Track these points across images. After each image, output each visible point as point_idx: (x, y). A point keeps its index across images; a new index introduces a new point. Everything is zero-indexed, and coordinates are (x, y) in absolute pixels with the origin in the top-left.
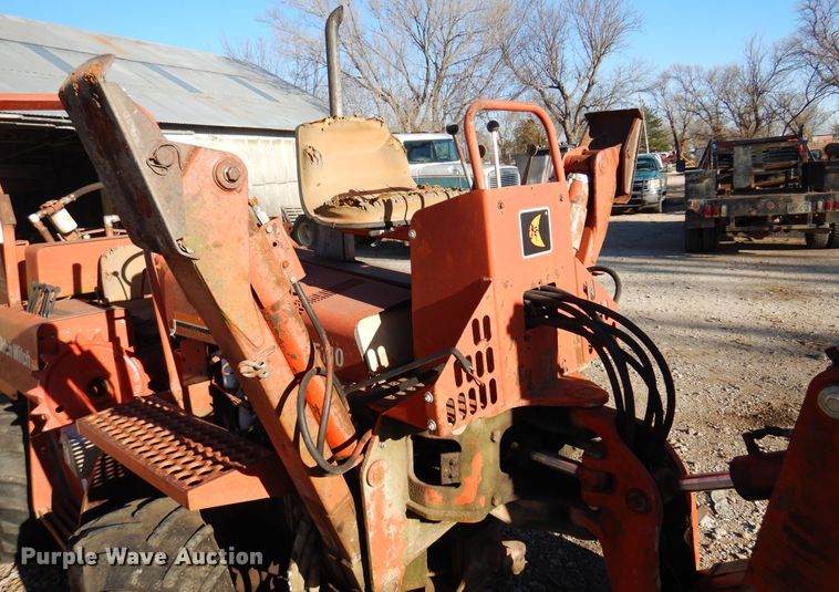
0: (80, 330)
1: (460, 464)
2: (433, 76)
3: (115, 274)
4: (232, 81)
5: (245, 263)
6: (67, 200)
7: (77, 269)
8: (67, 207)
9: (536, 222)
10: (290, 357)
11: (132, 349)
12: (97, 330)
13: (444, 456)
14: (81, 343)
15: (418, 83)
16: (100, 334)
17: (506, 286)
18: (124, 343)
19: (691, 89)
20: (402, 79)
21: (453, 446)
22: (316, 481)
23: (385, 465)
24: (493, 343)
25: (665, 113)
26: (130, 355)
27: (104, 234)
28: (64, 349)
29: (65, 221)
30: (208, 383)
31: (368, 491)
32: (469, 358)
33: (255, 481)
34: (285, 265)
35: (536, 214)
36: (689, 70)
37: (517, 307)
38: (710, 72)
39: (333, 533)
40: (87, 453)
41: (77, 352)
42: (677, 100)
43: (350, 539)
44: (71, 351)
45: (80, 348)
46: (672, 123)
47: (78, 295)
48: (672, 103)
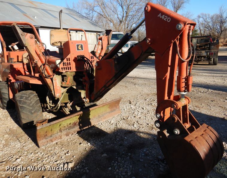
0: (18, 66)
1: (66, 79)
2: (125, 15)
3: (25, 58)
4: (67, 15)
5: (34, 48)
6: (16, 43)
7: (18, 57)
8: (17, 45)
9: (80, 46)
10: (42, 62)
11: (27, 70)
12: (21, 66)
13: (64, 77)
14: (18, 68)
15: (120, 17)
16: (21, 67)
17: (73, 54)
18: (26, 69)
19: (206, 21)
20: (116, 16)
21: (65, 76)
22: (46, 79)
23: (57, 78)
24: (70, 62)
25: (199, 28)
26: (27, 71)
27: (24, 50)
28: (14, 69)
29: (16, 47)
30: (39, 74)
31: (54, 82)
32: (66, 63)
33: (40, 82)
34: (41, 49)
35: (80, 45)
36: (206, 15)
37: (75, 58)
38: (212, 16)
39: (49, 87)
40: (18, 85)
41: (17, 70)
42: (202, 24)
43: (52, 88)
44: (16, 69)
45: (17, 69)
46: (200, 31)
47: (18, 61)
48: (201, 25)
